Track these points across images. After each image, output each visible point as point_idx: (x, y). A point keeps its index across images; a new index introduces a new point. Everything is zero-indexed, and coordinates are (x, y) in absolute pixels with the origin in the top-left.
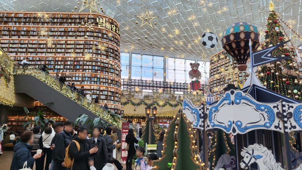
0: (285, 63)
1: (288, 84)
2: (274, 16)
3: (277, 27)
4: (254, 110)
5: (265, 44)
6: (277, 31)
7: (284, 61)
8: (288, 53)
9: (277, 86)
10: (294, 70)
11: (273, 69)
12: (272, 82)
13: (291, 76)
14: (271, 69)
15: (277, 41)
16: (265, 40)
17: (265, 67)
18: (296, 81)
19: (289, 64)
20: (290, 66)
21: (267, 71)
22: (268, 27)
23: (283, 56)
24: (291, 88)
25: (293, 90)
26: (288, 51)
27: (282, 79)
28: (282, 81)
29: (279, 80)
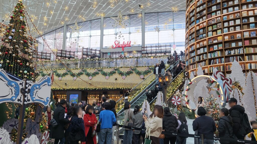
0: (22, 48)
1: (21, 65)
2: (21, 7)
3: (22, 16)
4: (6, 85)
5: (9, 27)
6: (21, 20)
7: (22, 46)
8: (26, 41)
9: (11, 65)
10: (28, 55)
11: (11, 51)
12: (8, 61)
13: (25, 59)
14: (9, 50)
15: (19, 27)
16: (9, 23)
17: (4, 47)
18: (28, 64)
19: (25, 49)
20: (25, 51)
21: (6, 51)
22: (15, 14)
23: (22, 41)
24: (23, 68)
25: (24, 71)
26: (27, 39)
27: (17, 61)
28: (17, 63)
29: (15, 61)
